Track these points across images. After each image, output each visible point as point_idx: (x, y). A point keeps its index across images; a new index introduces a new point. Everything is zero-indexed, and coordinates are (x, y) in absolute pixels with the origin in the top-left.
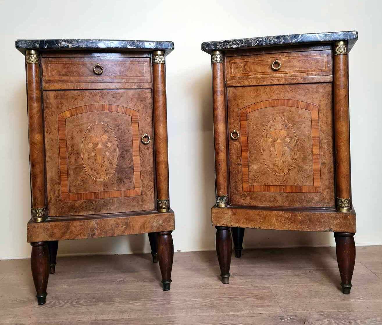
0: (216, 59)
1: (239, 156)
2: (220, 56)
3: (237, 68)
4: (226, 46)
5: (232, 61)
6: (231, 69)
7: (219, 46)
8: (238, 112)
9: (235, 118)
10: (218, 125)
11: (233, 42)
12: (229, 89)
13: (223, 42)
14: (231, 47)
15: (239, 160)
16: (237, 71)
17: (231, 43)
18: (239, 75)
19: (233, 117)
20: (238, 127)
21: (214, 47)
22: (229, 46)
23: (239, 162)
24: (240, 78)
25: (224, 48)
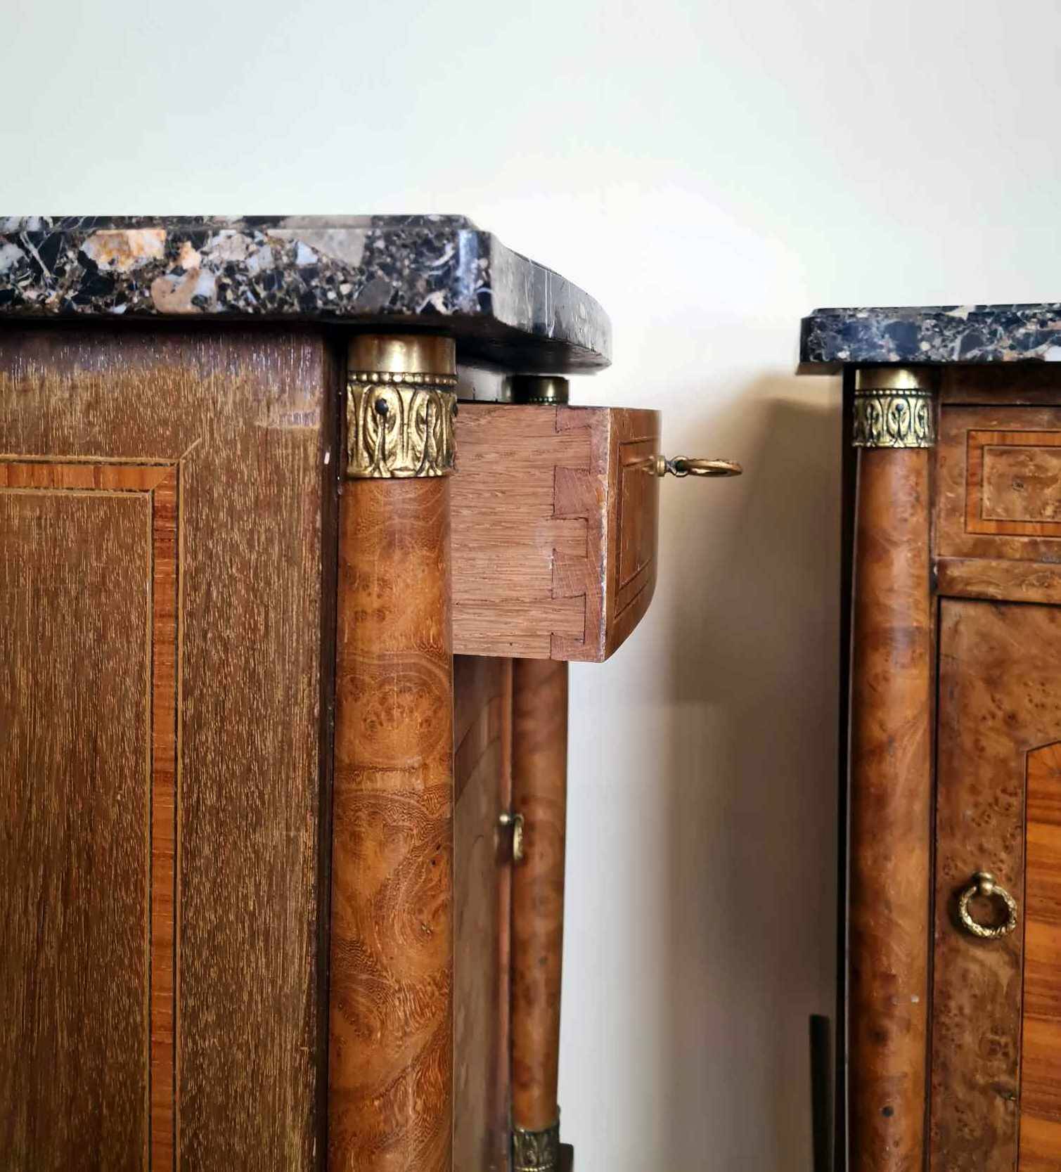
0: (894, 427)
1: (1003, 1040)
2: (921, 402)
3: (1020, 482)
4: (990, 348)
5: (983, 438)
6: (974, 480)
7: (937, 342)
8: (1013, 764)
9: (986, 796)
10: (887, 858)
11: (1043, 323)
12: (953, 611)
13: (963, 315)
14: (1030, 354)
15: (999, 1063)
16: (1017, 500)
17: (1032, 327)
18: (1029, 528)
19: (974, 790)
20: (1008, 862)
21: (899, 349)
22: (1012, 348)
23: (1004, 1078)
24: (1043, 549)
25: (969, 355)
